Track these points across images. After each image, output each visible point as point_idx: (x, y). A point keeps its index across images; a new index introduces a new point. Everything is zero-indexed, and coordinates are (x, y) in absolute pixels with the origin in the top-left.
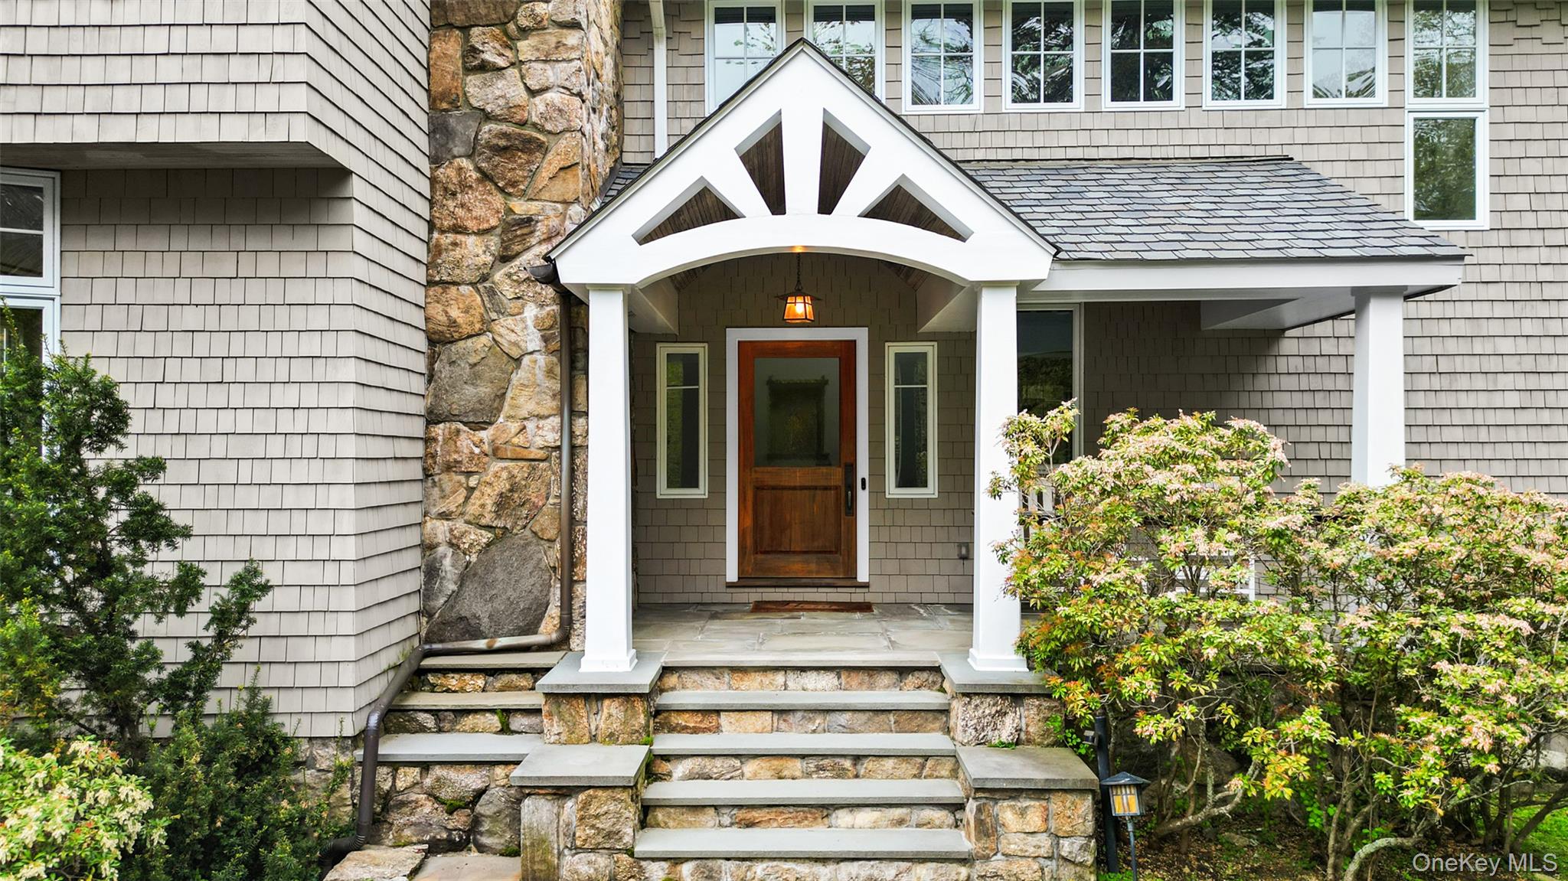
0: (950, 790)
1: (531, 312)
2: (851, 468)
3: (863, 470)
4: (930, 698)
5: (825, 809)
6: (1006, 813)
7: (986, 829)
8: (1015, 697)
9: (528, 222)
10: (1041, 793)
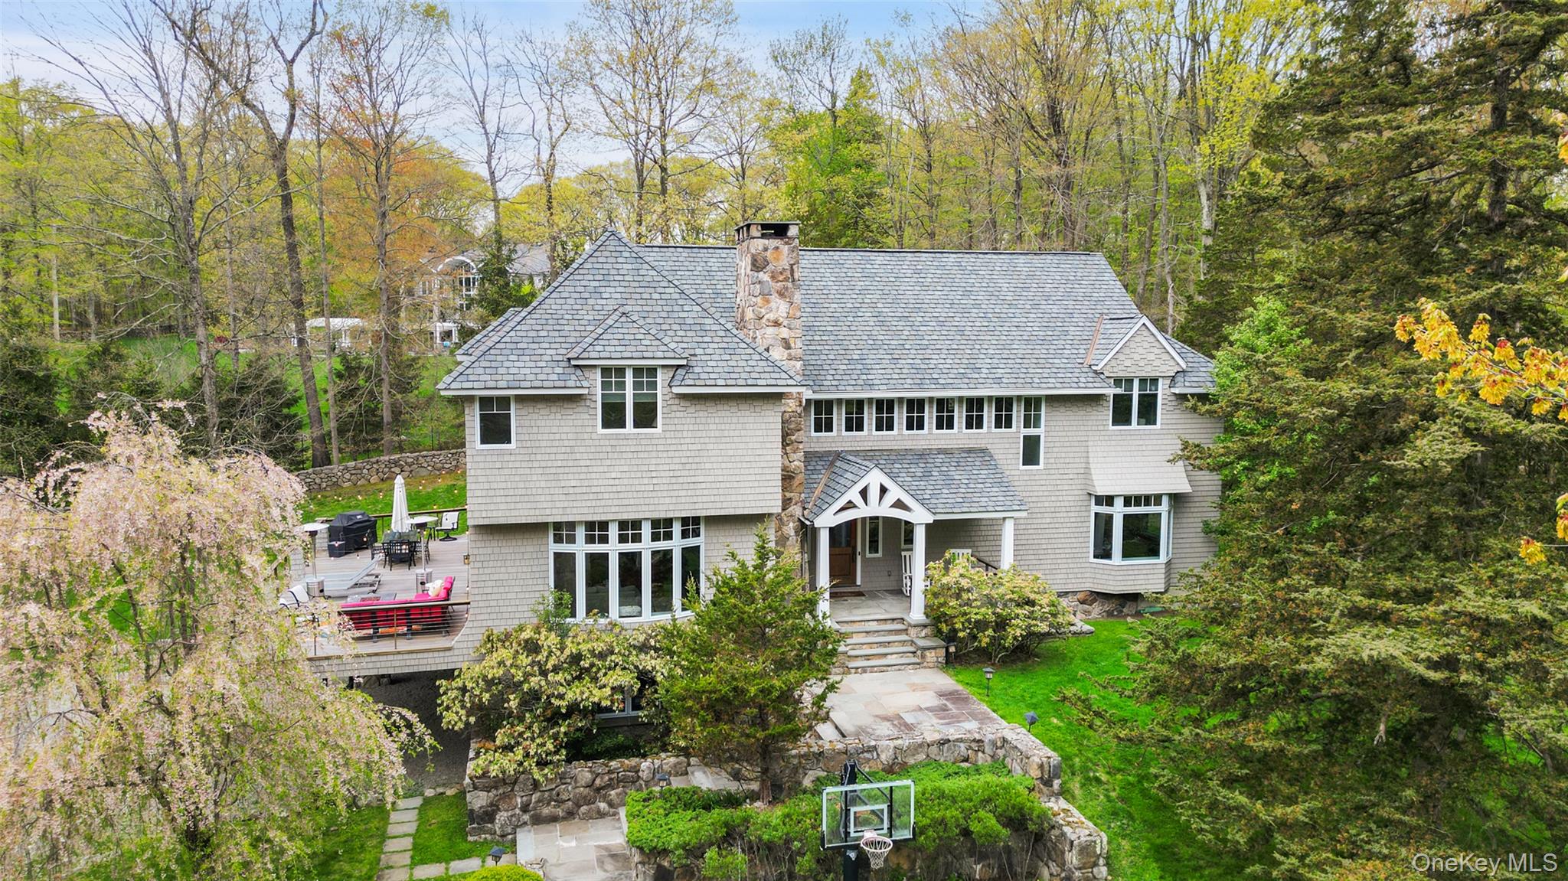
0: (912, 649)
1: (791, 525)
2: (855, 548)
3: (859, 549)
4: (900, 626)
5: (885, 655)
6: (927, 653)
7: (923, 657)
8: (925, 626)
9: (790, 499)
10: (934, 648)
